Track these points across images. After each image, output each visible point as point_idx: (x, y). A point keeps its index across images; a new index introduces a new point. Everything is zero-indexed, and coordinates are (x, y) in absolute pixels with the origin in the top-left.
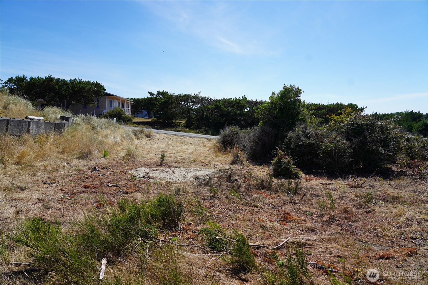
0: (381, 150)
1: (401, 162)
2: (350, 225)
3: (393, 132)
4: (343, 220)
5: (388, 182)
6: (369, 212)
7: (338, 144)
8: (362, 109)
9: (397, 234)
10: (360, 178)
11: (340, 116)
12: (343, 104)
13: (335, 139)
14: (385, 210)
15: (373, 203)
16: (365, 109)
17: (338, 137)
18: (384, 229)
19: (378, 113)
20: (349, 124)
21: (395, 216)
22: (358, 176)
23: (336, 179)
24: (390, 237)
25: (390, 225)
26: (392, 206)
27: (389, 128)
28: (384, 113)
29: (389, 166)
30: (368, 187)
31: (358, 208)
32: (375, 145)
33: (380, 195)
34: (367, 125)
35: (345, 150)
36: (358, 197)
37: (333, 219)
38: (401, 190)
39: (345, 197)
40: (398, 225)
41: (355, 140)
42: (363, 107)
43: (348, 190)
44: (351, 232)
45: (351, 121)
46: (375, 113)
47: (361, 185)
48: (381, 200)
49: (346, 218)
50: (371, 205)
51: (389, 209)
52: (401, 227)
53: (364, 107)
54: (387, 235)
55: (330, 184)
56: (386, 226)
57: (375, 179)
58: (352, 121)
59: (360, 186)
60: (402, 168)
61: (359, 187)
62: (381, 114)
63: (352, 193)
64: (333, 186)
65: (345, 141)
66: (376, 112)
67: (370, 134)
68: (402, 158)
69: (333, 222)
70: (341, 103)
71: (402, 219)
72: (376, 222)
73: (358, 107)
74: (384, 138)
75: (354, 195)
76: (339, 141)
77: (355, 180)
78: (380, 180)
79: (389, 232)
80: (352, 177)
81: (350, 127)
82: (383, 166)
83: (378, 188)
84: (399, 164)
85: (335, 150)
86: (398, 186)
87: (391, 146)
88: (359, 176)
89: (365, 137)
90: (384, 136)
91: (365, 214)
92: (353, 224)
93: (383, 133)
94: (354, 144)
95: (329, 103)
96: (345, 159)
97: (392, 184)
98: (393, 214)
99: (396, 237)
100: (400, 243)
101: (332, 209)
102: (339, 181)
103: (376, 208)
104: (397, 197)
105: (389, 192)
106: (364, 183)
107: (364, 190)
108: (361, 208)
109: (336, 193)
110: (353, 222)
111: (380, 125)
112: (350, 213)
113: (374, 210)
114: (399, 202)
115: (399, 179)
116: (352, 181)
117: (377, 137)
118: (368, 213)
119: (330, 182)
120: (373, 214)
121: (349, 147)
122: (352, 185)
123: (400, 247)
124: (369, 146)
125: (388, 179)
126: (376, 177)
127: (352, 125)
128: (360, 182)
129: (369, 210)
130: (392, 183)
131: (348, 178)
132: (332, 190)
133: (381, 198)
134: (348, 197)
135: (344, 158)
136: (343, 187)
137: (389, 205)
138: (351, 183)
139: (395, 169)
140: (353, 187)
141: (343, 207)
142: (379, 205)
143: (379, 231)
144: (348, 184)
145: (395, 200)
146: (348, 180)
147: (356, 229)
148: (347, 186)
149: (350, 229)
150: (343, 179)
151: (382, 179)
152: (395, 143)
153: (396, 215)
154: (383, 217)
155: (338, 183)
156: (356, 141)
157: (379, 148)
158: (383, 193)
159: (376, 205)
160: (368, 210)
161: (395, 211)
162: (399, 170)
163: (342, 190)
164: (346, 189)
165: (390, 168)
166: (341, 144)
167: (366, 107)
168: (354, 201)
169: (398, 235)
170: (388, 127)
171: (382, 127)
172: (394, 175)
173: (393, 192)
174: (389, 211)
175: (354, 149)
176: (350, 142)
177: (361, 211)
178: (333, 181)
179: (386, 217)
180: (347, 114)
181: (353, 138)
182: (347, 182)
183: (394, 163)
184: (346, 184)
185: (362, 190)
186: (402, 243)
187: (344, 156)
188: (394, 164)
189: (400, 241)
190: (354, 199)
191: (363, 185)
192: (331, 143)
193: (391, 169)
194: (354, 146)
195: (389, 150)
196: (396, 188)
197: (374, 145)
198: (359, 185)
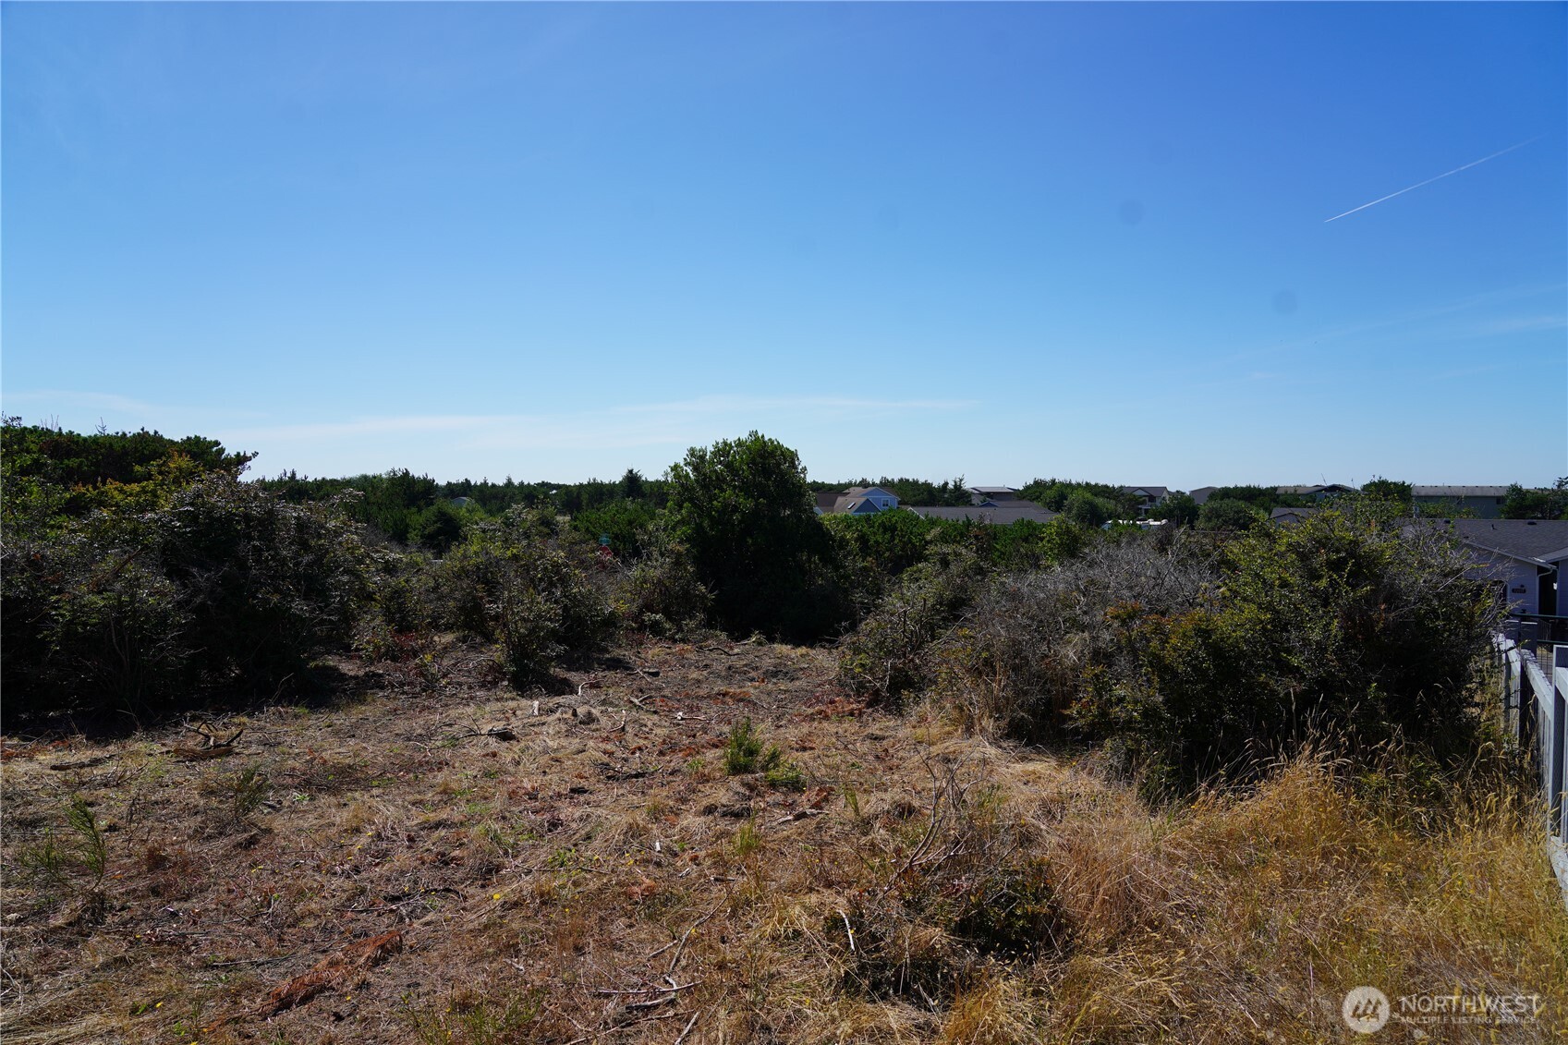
0: (299, 606)
1: (368, 642)
2: (174, 915)
3: (340, 543)
4: (145, 902)
5: (324, 718)
6: (252, 841)
7: (133, 596)
8: (241, 460)
9: (345, 896)
10: (225, 720)
11: (145, 483)
12: (166, 437)
13: (117, 575)
14: (311, 820)
15: (270, 806)
16: (250, 459)
17: (128, 566)
18: (301, 893)
19: (299, 476)
20: (180, 516)
21: (340, 837)
22: (218, 712)
23: (127, 736)
24: (320, 917)
25: (320, 872)
26: (333, 800)
27: (327, 529)
28: (319, 478)
29: (331, 661)
30: (254, 749)
31: (210, 837)
32: (277, 590)
33: (294, 769)
34: (247, 518)
35: (164, 615)
36: (212, 793)
37: (98, 907)
38: (367, 739)
39: (162, 803)
40: (347, 867)
41: (201, 577)
42: (242, 454)
43: (178, 772)
44: (172, 943)
45: (187, 505)
46: (289, 475)
47: (228, 744)
48: (296, 788)
49: (155, 891)
50: (259, 815)
51: (321, 816)
52: (357, 870)
53: (249, 454)
54: (311, 913)
55: (95, 762)
56: (312, 880)
57: (280, 713)
58: (191, 504)
59: (225, 751)
60: (372, 664)
61: (219, 755)
62: (310, 479)
63: (188, 784)
64: (111, 768)
65: (162, 583)
66: (294, 474)
67: (257, 550)
68: (371, 630)
69: (98, 923)
70: (156, 432)
71: (363, 840)
72: (273, 872)
73: (223, 450)
74: (307, 565)
75: (195, 789)
76: (135, 583)
77: (204, 729)
78: (296, 716)
79: (317, 899)
80: (193, 719)
81: (185, 527)
82: (312, 664)
83: (291, 747)
84: (362, 649)
85: (118, 621)
86: (355, 726)
87: (331, 591)
88: (223, 711)
89: (243, 565)
90: (307, 559)
91: (236, 856)
92: (186, 905)
93: (305, 546)
94: (197, 591)
95: (103, 428)
96: (165, 653)
97: (338, 722)
98: (334, 830)
99: (340, 911)
100: (352, 925)
101: (98, 868)
102: (139, 745)
103: (279, 823)
104: (350, 767)
105: (326, 755)
106: (238, 735)
107: (237, 761)
108: (221, 834)
109: (121, 797)
110: (187, 898)
111: (295, 518)
112: (175, 864)
113: (269, 831)
114: (357, 781)
115: (362, 702)
116: (192, 734)
117: (283, 561)
118: (246, 848)
119: (98, 753)
120: (265, 846)
121: (178, 603)
122: (193, 751)
123: (351, 943)
124: (258, 598)
125: (327, 707)
126: (283, 707)
127: (192, 518)
128: (224, 734)
129: (252, 837)
130: (340, 719)
131: (178, 724)
132: (105, 786)
133: (297, 781)
134: (172, 803)
135: (162, 649)
136: (153, 766)
137: (324, 799)
138: (190, 744)
139: (349, 668)
140: (194, 757)
141: (143, 850)
142: (289, 807)
143: (281, 905)
144: (176, 751)
145: (343, 779)
146: (177, 733)
147: (195, 923)
148: (174, 760)
149: (172, 929)
150: (156, 734)
151: (306, 711)
152: (345, 578)
153: (346, 831)
154: (302, 848)
155: (132, 753)
156: (208, 579)
157: (293, 601)
158: (307, 761)
159: (278, 811)
160: (246, 835)
161: (342, 817)
162: (361, 673)
163: (149, 780)
164: (168, 771)
165: (335, 669)
166: (143, 593)
167: (255, 454)
168: (196, 814)
169: (348, 900)
170: (323, 527)
171: (302, 525)
172: (345, 690)
173: (338, 753)
174: (322, 822)
175: (200, 610)
176: (185, 586)
177: (220, 846)
178: (112, 748)
179: (311, 846)
180: (172, 476)
181: (195, 570)
182: (171, 742)
183: (347, 648)
184: (168, 752)
185: (232, 762)
186: (357, 926)
187: (162, 640)
188: (347, 651)
189: (352, 921)
190: (196, 806)
191: (235, 744)
192: (100, 593)
193: (338, 669)
194: (198, 600)
195: (326, 607)
196: (349, 737)
197: (276, 592)
198: (220, 746)
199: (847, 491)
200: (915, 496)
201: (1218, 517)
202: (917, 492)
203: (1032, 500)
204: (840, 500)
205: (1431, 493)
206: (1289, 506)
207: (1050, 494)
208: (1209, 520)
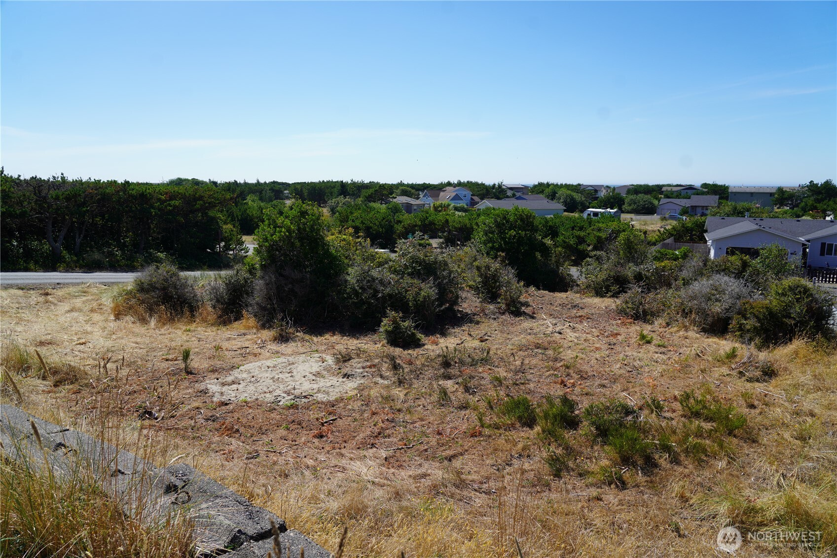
199: (444, 189)
200: (478, 191)
201: (635, 203)
202: (480, 189)
203: (538, 193)
204: (442, 194)
205: (738, 191)
206: (669, 197)
207: (547, 191)
208: (630, 205)
